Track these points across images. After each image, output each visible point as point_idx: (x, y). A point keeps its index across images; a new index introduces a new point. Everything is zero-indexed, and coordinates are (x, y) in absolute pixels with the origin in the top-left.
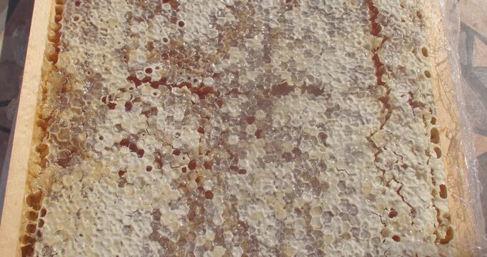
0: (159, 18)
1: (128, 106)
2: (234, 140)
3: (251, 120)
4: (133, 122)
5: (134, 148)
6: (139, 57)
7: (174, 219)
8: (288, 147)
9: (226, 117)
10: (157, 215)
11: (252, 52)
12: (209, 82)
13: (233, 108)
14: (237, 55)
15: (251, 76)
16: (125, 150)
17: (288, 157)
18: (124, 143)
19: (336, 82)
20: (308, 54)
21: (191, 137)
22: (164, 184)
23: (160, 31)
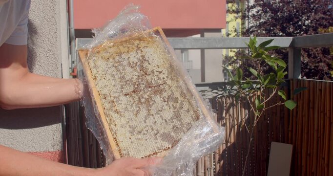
0: (167, 97)
1: (164, 78)
2: (140, 80)
3: (137, 85)
4: (161, 76)
5: (159, 72)
6: (167, 87)
7: (146, 64)
8: (128, 82)
9: (143, 84)
10: (149, 64)
11: (143, 98)
12: (150, 89)
13: (142, 86)
14: (146, 96)
15: (141, 93)
16: (160, 70)
17: (128, 81)
18: (161, 72)
19: (122, 98)
20: (130, 101)
21: (149, 78)
22: (150, 68)
23: (165, 94)
